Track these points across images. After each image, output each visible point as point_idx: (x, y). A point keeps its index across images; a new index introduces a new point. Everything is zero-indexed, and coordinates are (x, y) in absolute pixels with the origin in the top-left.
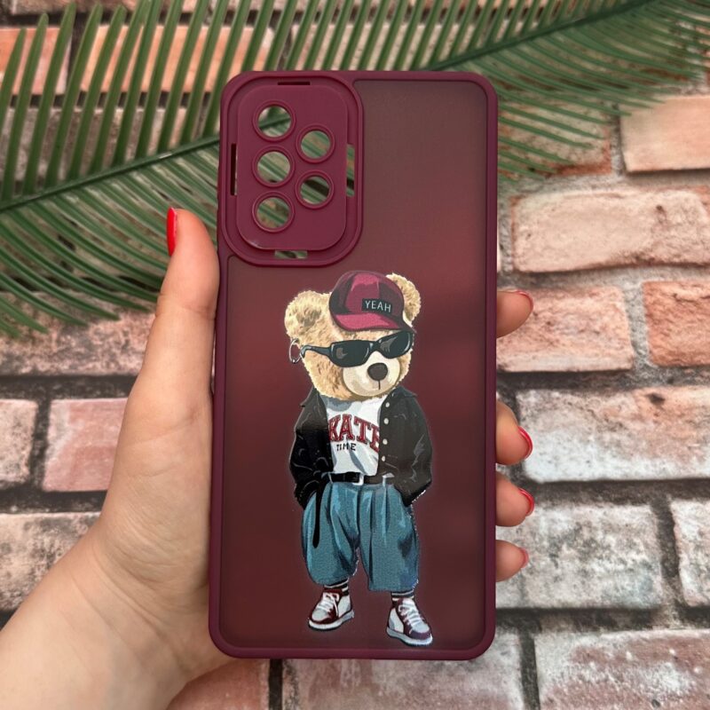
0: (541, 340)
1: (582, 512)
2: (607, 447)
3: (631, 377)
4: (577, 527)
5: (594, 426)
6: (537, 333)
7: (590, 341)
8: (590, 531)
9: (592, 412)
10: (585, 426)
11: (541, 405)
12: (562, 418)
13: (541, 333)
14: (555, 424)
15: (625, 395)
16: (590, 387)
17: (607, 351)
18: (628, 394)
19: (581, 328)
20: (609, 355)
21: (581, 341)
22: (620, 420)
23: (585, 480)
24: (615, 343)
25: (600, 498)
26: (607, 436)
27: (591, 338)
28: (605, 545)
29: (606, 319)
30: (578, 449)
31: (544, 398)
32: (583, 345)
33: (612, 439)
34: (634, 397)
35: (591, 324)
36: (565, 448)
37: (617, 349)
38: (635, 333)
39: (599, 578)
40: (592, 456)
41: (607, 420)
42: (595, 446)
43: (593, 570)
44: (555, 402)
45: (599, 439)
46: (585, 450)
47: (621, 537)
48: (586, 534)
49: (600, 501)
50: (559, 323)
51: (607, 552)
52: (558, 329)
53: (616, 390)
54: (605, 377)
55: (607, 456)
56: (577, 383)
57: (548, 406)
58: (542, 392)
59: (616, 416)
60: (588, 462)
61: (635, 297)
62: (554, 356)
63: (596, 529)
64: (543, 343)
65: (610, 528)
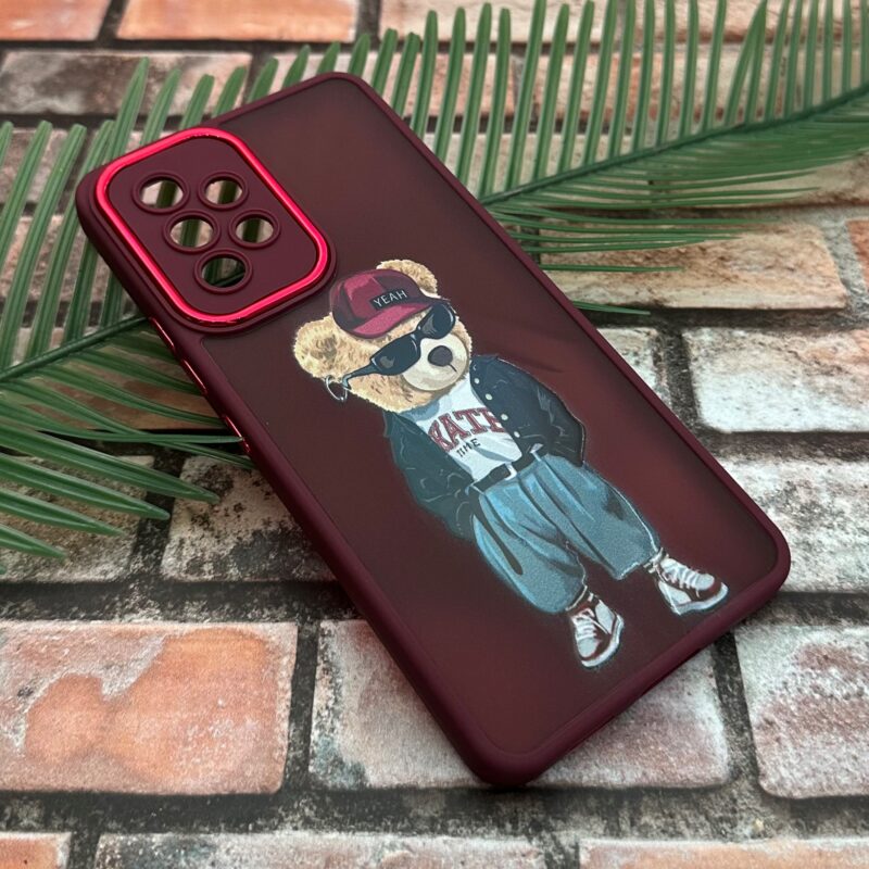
0: (713, 276)
1: (794, 470)
2: (823, 393)
3: (846, 316)
4: (789, 488)
5: (800, 370)
6: (706, 268)
7: (782, 278)
8: (810, 493)
9: (796, 353)
10: (785, 368)
11: (719, 344)
12: (752, 359)
13: (712, 268)
14: (742, 366)
15: (841, 336)
16: (789, 325)
17: (808, 289)
18: (845, 335)
19: (768, 264)
20: (811, 293)
21: (769, 278)
22: (837, 363)
23: (794, 431)
24: (818, 280)
25: (820, 452)
26: (821, 381)
27: (782, 275)
28: (834, 510)
29: (801, 256)
30: (779, 394)
31: (724, 338)
32: (772, 282)
33: (828, 384)
34: (855, 338)
35: (781, 260)
36: (759, 393)
37: (821, 287)
38: (845, 271)
39: (831, 552)
40: (801, 403)
41: (818, 363)
42: (804, 391)
43: (820, 542)
44: (739, 341)
45: (810, 385)
46: (790, 396)
47: (858, 501)
48: (803, 496)
49: (819, 457)
50: (736, 259)
51: (840, 519)
52: (735, 265)
53: (826, 330)
54: (808, 316)
55: (824, 403)
56: (770, 321)
57: (728, 345)
58: (719, 330)
59: (830, 359)
60: (797, 410)
61: (839, 235)
62: (733, 292)
63: (816, 489)
64: (716, 279)
65: (838, 490)
